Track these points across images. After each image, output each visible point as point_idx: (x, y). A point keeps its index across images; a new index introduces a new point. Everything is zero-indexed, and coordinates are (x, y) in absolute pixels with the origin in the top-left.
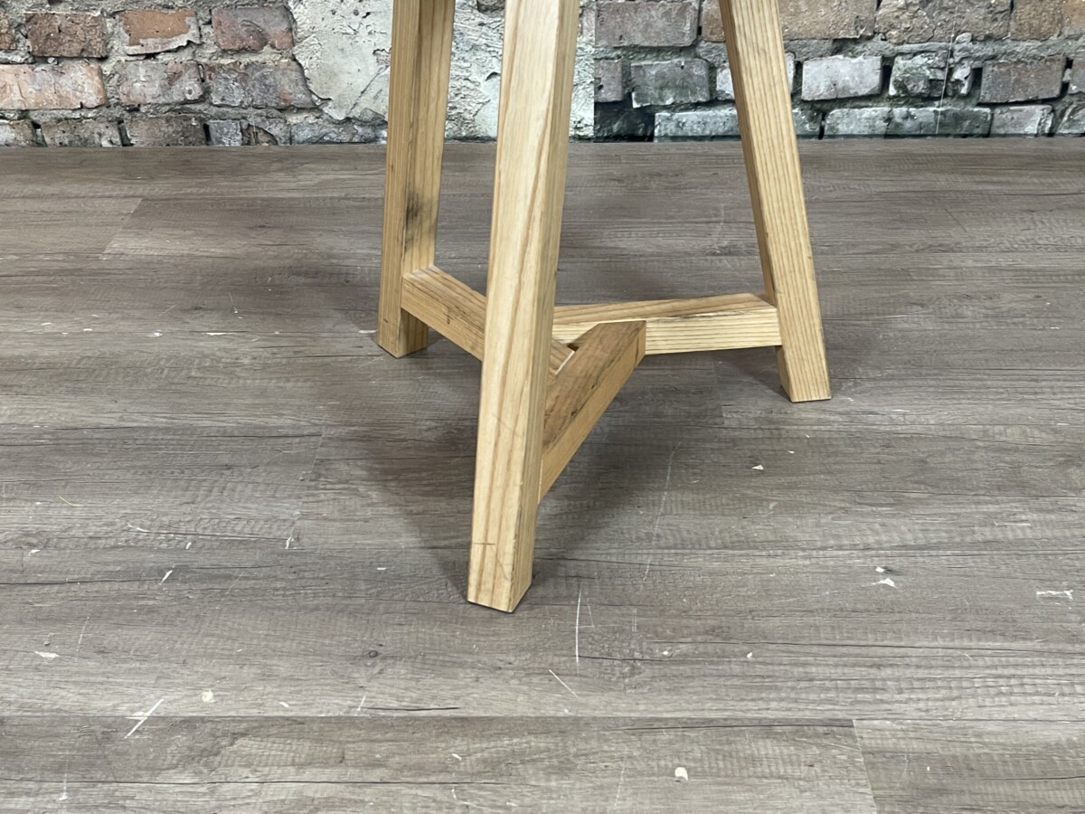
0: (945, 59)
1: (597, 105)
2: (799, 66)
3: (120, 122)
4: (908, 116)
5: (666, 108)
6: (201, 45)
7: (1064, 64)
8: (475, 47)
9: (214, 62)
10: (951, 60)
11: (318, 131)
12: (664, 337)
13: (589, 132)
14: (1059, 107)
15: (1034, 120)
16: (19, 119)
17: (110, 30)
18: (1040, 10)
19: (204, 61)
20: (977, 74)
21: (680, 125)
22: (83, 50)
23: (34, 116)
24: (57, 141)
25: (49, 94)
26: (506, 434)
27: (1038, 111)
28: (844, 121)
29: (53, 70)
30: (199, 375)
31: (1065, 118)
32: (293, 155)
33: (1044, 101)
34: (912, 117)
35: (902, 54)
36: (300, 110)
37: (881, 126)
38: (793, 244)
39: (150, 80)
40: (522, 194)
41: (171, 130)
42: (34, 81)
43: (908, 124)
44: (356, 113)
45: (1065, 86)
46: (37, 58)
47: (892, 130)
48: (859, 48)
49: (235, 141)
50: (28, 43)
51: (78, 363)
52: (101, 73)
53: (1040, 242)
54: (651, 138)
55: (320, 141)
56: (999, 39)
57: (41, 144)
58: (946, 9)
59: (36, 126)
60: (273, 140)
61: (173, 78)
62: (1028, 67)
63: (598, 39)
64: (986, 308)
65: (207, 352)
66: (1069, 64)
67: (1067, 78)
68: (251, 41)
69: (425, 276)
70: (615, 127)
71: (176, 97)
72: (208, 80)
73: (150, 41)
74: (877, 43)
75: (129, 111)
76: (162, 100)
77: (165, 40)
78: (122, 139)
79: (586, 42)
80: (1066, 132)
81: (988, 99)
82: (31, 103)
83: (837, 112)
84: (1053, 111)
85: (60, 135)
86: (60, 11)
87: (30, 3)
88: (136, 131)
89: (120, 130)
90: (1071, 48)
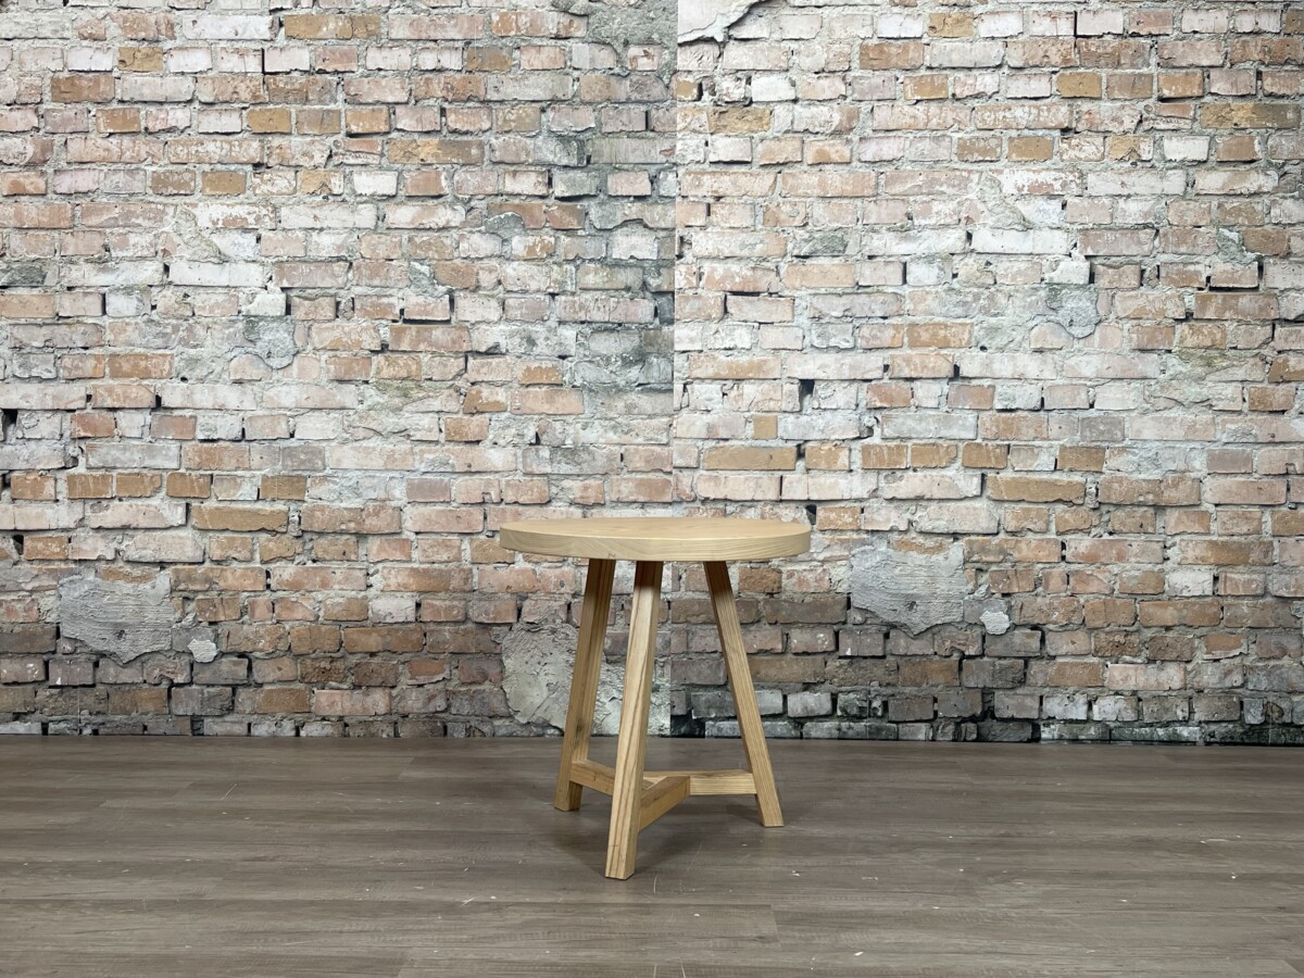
0: (866, 695)
1: (673, 717)
2: (785, 698)
3: (396, 723)
4: (850, 728)
5: (711, 719)
6: (450, 680)
7: (933, 700)
8: (604, 683)
9: (456, 689)
10: (870, 696)
11: (510, 730)
12: (699, 786)
13: (668, 732)
14: (935, 725)
15: (922, 732)
16: (337, 721)
17: (400, 671)
18: (914, 670)
19: (450, 689)
20: (885, 705)
21: (720, 729)
22: (383, 682)
23: (346, 720)
24: (357, 734)
25: (358, 707)
26: (625, 791)
27: (924, 727)
28: (814, 729)
29: (364, 693)
30: (464, 816)
31: (940, 731)
32: (494, 739)
33: (926, 721)
34: (853, 728)
35: (842, 692)
36: (502, 717)
37: (835, 733)
39: (417, 700)
41: (424, 728)
42: (351, 699)
43: (851, 733)
44: (534, 719)
46: (356, 687)
47: (841, 735)
48: (817, 688)
49: (462, 735)
50: (353, 678)
52: (390, 695)
53: (910, 779)
54: (703, 736)
55: (511, 735)
56: (894, 685)
57: (346, 735)
58: (863, 668)
59: (346, 725)
60: (484, 734)
61: (431, 698)
62: (913, 701)
63: (672, 679)
64: (872, 800)
65: (465, 809)
66: (935, 700)
67: (936, 708)
68: (479, 678)
69: (582, 761)
70: (682, 730)
71: (431, 708)
72: (451, 700)
73: (422, 678)
74: (827, 685)
75: (402, 717)
76: (422, 711)
77: (430, 677)
78: (395, 733)
79: (665, 682)
80: (941, 739)
81: (894, 719)
82: (346, 712)
83: (808, 724)
84: (932, 727)
85: (359, 731)
86: (375, 660)
87: (359, 656)
88: (404, 729)
89: (395, 729)
90: (935, 691)
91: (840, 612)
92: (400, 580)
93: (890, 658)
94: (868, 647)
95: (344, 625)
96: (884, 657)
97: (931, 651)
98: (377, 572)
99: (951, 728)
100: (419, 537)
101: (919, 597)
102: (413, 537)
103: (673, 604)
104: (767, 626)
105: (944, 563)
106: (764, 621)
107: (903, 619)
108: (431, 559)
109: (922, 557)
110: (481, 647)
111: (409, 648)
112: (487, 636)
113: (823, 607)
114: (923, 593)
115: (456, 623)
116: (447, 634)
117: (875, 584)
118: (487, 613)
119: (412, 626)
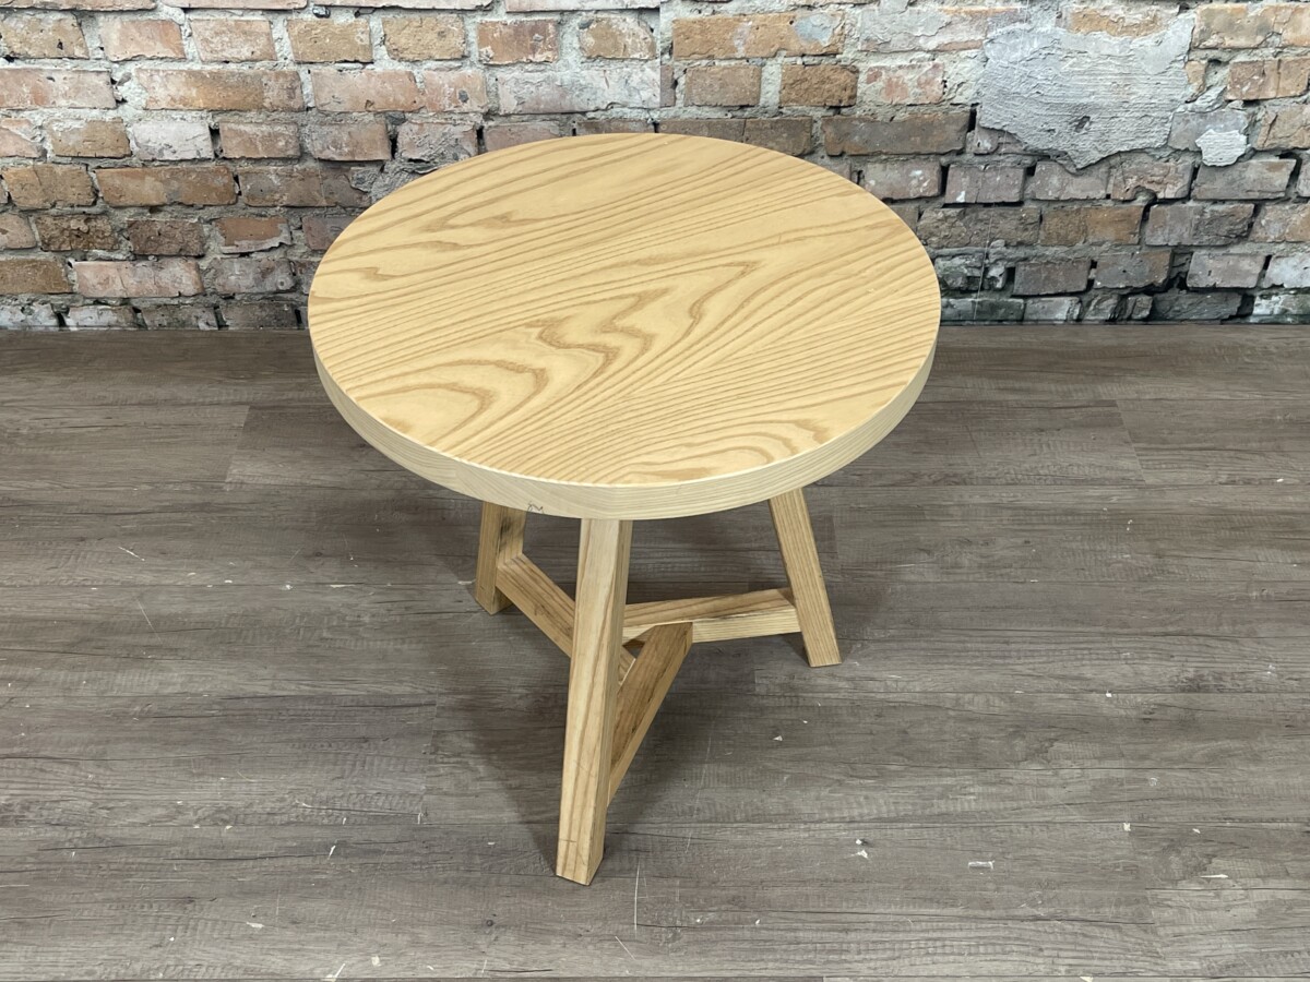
0: (981, 260)
3: (216, 307)
4: (948, 305)
6: (292, 246)
7: (1090, 264)
9: (304, 260)
10: (987, 261)
12: (702, 632)
14: (1086, 299)
15: (1063, 308)
16: (121, 305)
17: (207, 234)
18: (1067, 222)
19: (294, 259)
20: (1010, 274)
22: (181, 250)
23: (135, 303)
24: (157, 323)
25: (150, 284)
26: (583, 773)
27: (1067, 302)
29: (153, 265)
30: (330, 636)
31: (1092, 308)
33: (1072, 294)
34: (952, 306)
35: (941, 256)
39: (244, 274)
40: (594, 628)
41: (264, 314)
42: (134, 276)
43: (949, 311)
45: (1090, 283)
46: (138, 256)
50: (130, 244)
51: (227, 622)
52: (198, 268)
53: (1041, 472)
56: (1030, 245)
57: (141, 326)
58: (981, 221)
59: (136, 310)
61: (266, 272)
62: (1057, 267)
64: (982, 557)
65: (333, 608)
66: (1094, 265)
67: (1093, 274)
69: (515, 567)
71: (269, 286)
72: (299, 274)
73: (244, 243)
75: (225, 299)
76: (256, 290)
77: (258, 242)
78: (218, 322)
80: (1093, 318)
81: (1021, 292)
82: (132, 292)
84: (1080, 302)
85: (160, 318)
86: (159, 218)
87: (132, 211)
88: (231, 315)
89: (216, 315)
90: (1095, 252)
91: (953, 136)
92: (173, 90)
93: (1030, 206)
94: (997, 188)
95: (93, 164)
96: (1020, 203)
97: (1102, 193)
98: (128, 77)
99: (1111, 302)
100: (192, 16)
101: (1097, 108)
102: (180, 17)
104: (827, 160)
105: (1152, 52)
106: (821, 152)
107: (1062, 145)
108: (221, 56)
109: (1116, 40)
110: (336, 197)
111: (214, 197)
112: (342, 179)
113: (926, 128)
114: (1105, 102)
115: (286, 160)
116: (273, 177)
117: (1022, 89)
118: (336, 144)
119: (211, 165)
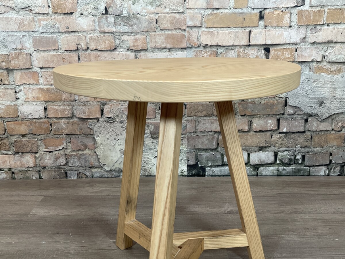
0: (293, 153)
1: (188, 166)
2: (249, 155)
3: (39, 171)
4: (284, 170)
5: (209, 166)
6: (67, 149)
7: (329, 154)
8: (150, 149)
9: (70, 154)
10: (295, 153)
11: (101, 174)
12: (210, 244)
13: (186, 174)
14: (330, 167)
15: (323, 171)
16: (8, 171)
17: (39, 144)
18: (320, 139)
19: (67, 153)
20: (303, 157)
21: (213, 172)
22: (30, 150)
23: (13, 170)
24: (19, 178)
25: (18, 163)
27: (324, 168)
28: (263, 171)
29: (21, 156)
30: (56, 257)
31: (332, 170)
32: (93, 181)
33: (325, 165)
34: (285, 170)
35: (280, 151)
36: (96, 167)
37: (276, 172)
38: (250, 213)
39: (50, 159)
40: (163, 200)
41: (55, 174)
42: (14, 160)
43: (284, 172)
44: (113, 168)
45: (331, 161)
46: (16, 153)
47: (279, 173)
48: (267, 149)
49: (75, 177)
50: (14, 148)
52: (35, 157)
53: (329, 210)
54: (205, 176)
55: (101, 177)
56: (309, 147)
57: (14, 178)
58: (292, 138)
59: (13, 173)
60: (87, 177)
61: (57, 158)
62: (319, 155)
63: (188, 146)
64: (314, 233)
65: (60, 248)
66: (331, 154)
67: (331, 158)
68: (82, 147)
69: (132, 223)
70: (194, 172)
71: (58, 164)
72: (68, 159)
73: (51, 148)
74: (272, 148)
75: (43, 168)
76: (53, 165)
77: (56, 147)
78: (40, 177)
79: (184, 147)
80: (333, 174)
81: (308, 164)
82: (12, 166)
83: (261, 168)
84: (328, 168)
85: (20, 176)
86: (25, 139)
87: (16, 137)
88: (44, 174)
89: (39, 174)
90: (331, 150)
91: (280, 108)
92: (34, 95)
93: (308, 133)
94: (296, 127)
95: (6, 120)
96: (304, 132)
97: (330, 129)
98: (21, 91)
99: (338, 168)
100: (43, 70)
101: (326, 99)
102: (39, 70)
103: (187, 106)
104: (240, 117)
105: (341, 80)
106: (238, 114)
107: (316, 111)
108: (50, 83)
109: (329, 76)
110: (82, 131)
111: (43, 132)
112: (85, 125)
113: (271, 106)
114: (328, 97)
115: (68, 118)
116: (63, 124)
117: (301, 92)
118: (84, 113)
119: (43, 120)
